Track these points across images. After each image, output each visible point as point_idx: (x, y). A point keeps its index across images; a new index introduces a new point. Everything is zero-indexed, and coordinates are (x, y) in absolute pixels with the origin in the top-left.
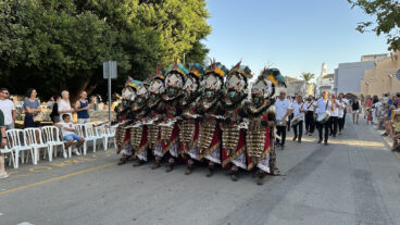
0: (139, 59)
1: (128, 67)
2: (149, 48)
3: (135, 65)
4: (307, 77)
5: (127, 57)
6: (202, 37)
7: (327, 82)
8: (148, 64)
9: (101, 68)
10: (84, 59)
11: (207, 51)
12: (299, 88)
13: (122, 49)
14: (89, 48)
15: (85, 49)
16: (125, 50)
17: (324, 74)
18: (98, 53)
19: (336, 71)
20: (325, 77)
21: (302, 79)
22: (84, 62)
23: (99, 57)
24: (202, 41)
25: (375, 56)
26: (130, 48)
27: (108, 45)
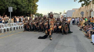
0: (19, 6)
1: (16, 9)
2: (22, 4)
3: (18, 8)
4: (61, 13)
5: (15, 6)
6: (36, 2)
7: (65, 14)
8: (22, 8)
9: (8, 9)
10: (3, 6)
11: (38, 6)
12: (59, 16)
13: (14, 4)
14: (4, 3)
15: (3, 3)
16: (15, 4)
18: (7, 5)
19: (67, 12)
20: (64, 13)
21: (60, 14)
22: (3, 7)
23: (7, 6)
24: (36, 3)
25: (75, 9)
26: (17, 4)
27: (10, 2)
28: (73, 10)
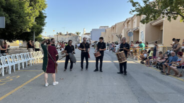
0: (14, 16)
4: (78, 34)
11: (46, 17)
17: (85, 33)
19: (91, 32)
25: (105, 27)
28: (101, 28)
